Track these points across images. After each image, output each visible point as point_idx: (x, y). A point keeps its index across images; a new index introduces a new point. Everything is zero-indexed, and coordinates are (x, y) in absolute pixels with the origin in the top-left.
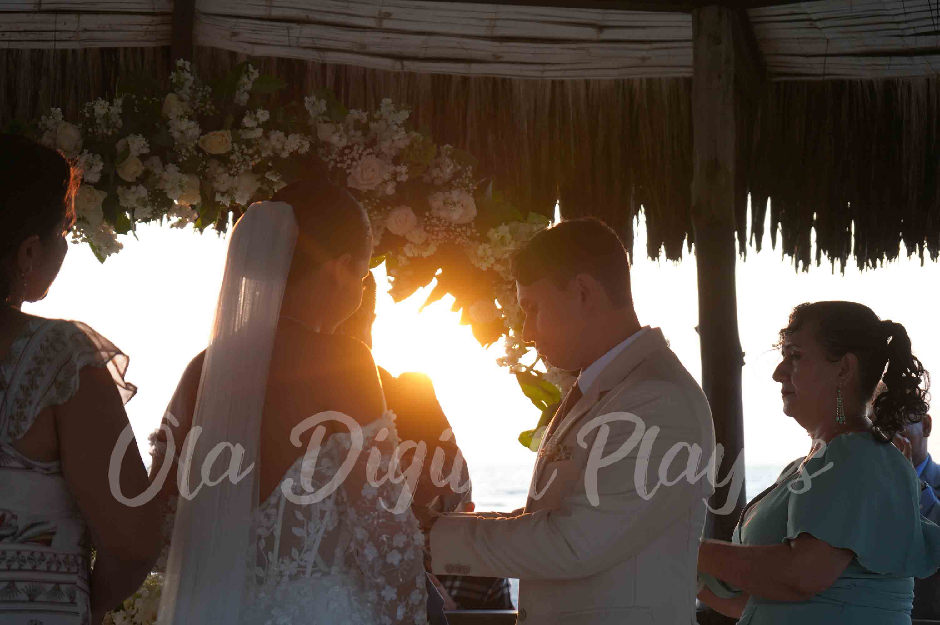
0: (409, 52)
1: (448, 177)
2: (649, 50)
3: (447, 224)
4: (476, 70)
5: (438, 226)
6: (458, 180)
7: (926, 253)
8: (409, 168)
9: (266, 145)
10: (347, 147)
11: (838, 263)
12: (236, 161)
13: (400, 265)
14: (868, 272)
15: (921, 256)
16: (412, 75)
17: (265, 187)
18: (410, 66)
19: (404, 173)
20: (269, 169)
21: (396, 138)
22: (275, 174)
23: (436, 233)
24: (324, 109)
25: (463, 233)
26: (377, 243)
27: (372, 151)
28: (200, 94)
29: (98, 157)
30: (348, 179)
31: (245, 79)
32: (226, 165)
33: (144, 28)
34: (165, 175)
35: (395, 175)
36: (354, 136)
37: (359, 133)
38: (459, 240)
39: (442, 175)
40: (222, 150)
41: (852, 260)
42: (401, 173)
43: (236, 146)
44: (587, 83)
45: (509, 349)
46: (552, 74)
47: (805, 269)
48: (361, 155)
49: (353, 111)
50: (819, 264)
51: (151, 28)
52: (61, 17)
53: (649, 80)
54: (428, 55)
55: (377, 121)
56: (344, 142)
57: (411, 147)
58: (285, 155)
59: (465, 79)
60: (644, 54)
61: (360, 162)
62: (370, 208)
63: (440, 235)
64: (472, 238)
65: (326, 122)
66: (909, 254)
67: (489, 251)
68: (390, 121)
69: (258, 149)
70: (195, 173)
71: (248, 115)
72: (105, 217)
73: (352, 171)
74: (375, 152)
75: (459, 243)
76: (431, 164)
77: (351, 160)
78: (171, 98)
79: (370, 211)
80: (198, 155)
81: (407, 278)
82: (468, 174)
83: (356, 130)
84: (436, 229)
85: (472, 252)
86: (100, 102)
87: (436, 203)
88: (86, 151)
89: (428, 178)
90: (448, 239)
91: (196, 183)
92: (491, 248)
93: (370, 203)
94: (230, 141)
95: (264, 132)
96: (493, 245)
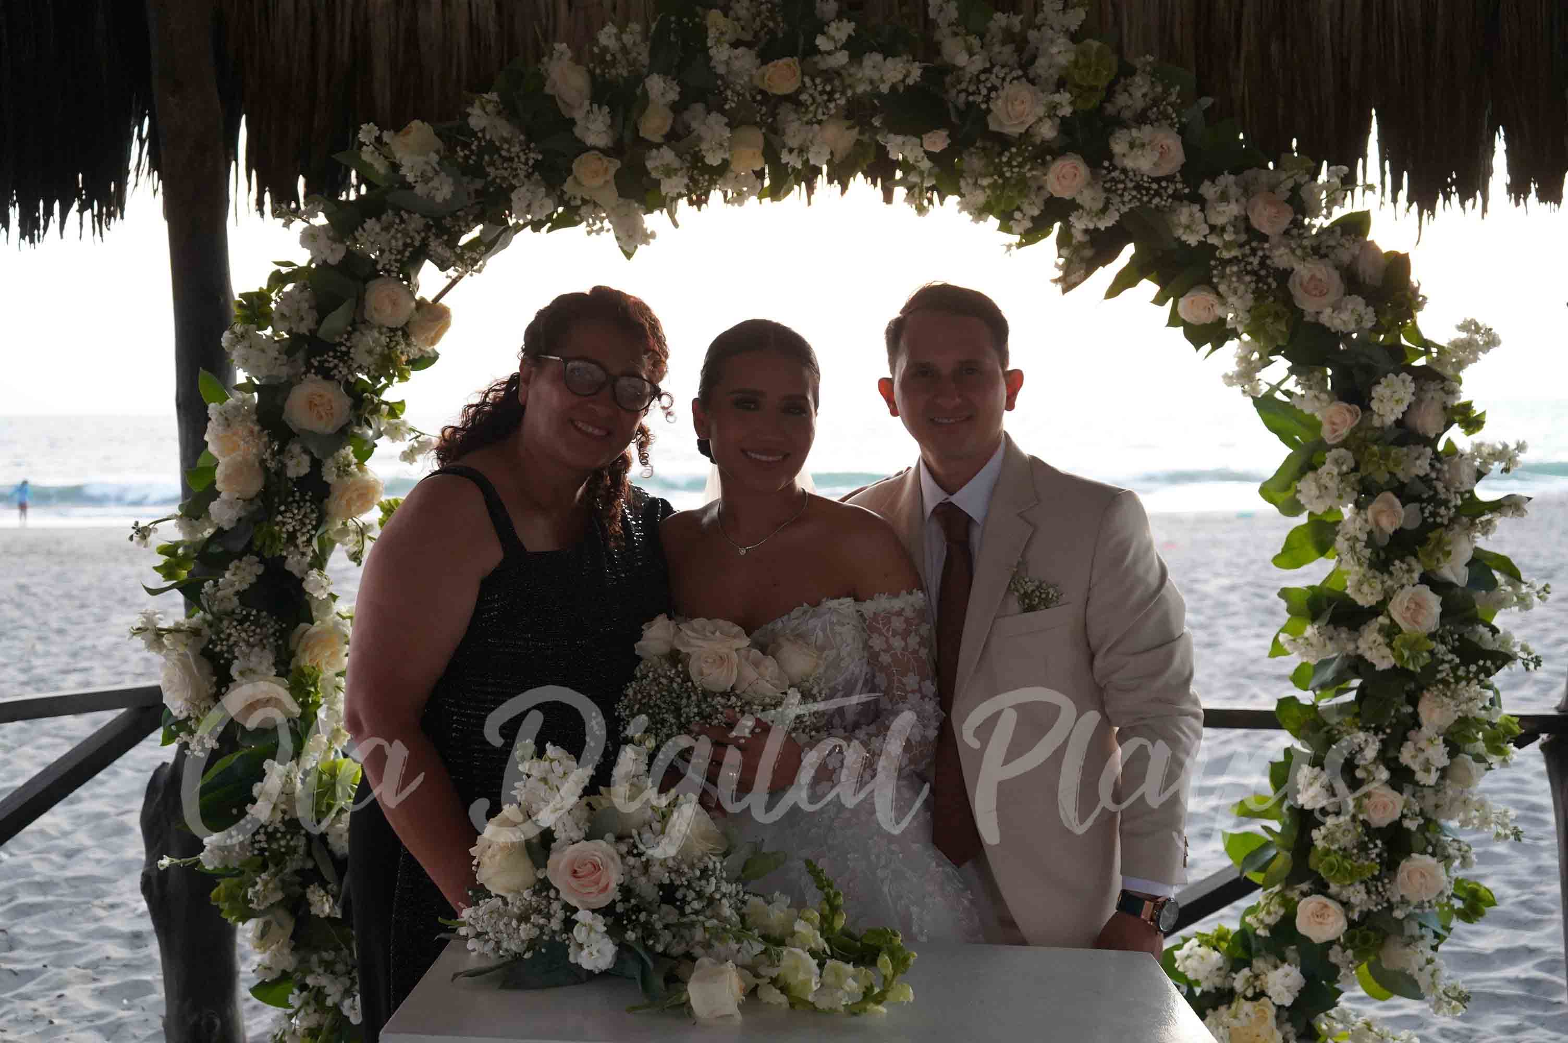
1: (1140, 104)
3: (1139, 178)
5: (1123, 182)
6: (1155, 109)
8: (1076, 97)
9: (860, 75)
10: (985, 71)
12: (809, 103)
13: (1074, 241)
17: (866, 138)
19: (1065, 102)
20: (875, 111)
21: (1054, 50)
22: (883, 119)
23: (1119, 192)
24: (954, 15)
25: (1163, 191)
26: (1036, 212)
27: (1020, 73)
28: (763, 7)
29: (606, 109)
30: (990, 119)
32: (796, 111)
34: (703, 132)
35: (1053, 108)
36: (1000, 53)
37: (1008, 49)
38: (1156, 201)
39: (1130, 102)
40: (788, 88)
43: (807, 80)
45: (1244, 360)
48: (1004, 79)
49: (998, 15)
55: (1039, 28)
56: (978, 63)
57: (1076, 63)
58: (885, 89)
61: (1002, 93)
62: (1020, 159)
63: (1126, 194)
64: (1177, 197)
65: (956, 34)
67: (1199, 215)
68: (1057, 27)
69: (843, 81)
70: (756, 123)
71: (823, 33)
72: (620, 196)
73: (992, 106)
74: (1026, 75)
75: (1157, 206)
76: (1118, 88)
77: (990, 90)
78: (715, 16)
79: (1020, 166)
80: (754, 98)
81: (1082, 259)
82: (1173, 98)
83: (1004, 43)
84: (1121, 186)
85: (1175, 218)
86: (606, 29)
87: (1119, 146)
88: (587, 103)
89: (1110, 109)
90: (1140, 200)
91: (756, 137)
92: (1202, 210)
93: (1018, 154)
94: (799, 73)
95: (850, 57)
96: (1208, 206)
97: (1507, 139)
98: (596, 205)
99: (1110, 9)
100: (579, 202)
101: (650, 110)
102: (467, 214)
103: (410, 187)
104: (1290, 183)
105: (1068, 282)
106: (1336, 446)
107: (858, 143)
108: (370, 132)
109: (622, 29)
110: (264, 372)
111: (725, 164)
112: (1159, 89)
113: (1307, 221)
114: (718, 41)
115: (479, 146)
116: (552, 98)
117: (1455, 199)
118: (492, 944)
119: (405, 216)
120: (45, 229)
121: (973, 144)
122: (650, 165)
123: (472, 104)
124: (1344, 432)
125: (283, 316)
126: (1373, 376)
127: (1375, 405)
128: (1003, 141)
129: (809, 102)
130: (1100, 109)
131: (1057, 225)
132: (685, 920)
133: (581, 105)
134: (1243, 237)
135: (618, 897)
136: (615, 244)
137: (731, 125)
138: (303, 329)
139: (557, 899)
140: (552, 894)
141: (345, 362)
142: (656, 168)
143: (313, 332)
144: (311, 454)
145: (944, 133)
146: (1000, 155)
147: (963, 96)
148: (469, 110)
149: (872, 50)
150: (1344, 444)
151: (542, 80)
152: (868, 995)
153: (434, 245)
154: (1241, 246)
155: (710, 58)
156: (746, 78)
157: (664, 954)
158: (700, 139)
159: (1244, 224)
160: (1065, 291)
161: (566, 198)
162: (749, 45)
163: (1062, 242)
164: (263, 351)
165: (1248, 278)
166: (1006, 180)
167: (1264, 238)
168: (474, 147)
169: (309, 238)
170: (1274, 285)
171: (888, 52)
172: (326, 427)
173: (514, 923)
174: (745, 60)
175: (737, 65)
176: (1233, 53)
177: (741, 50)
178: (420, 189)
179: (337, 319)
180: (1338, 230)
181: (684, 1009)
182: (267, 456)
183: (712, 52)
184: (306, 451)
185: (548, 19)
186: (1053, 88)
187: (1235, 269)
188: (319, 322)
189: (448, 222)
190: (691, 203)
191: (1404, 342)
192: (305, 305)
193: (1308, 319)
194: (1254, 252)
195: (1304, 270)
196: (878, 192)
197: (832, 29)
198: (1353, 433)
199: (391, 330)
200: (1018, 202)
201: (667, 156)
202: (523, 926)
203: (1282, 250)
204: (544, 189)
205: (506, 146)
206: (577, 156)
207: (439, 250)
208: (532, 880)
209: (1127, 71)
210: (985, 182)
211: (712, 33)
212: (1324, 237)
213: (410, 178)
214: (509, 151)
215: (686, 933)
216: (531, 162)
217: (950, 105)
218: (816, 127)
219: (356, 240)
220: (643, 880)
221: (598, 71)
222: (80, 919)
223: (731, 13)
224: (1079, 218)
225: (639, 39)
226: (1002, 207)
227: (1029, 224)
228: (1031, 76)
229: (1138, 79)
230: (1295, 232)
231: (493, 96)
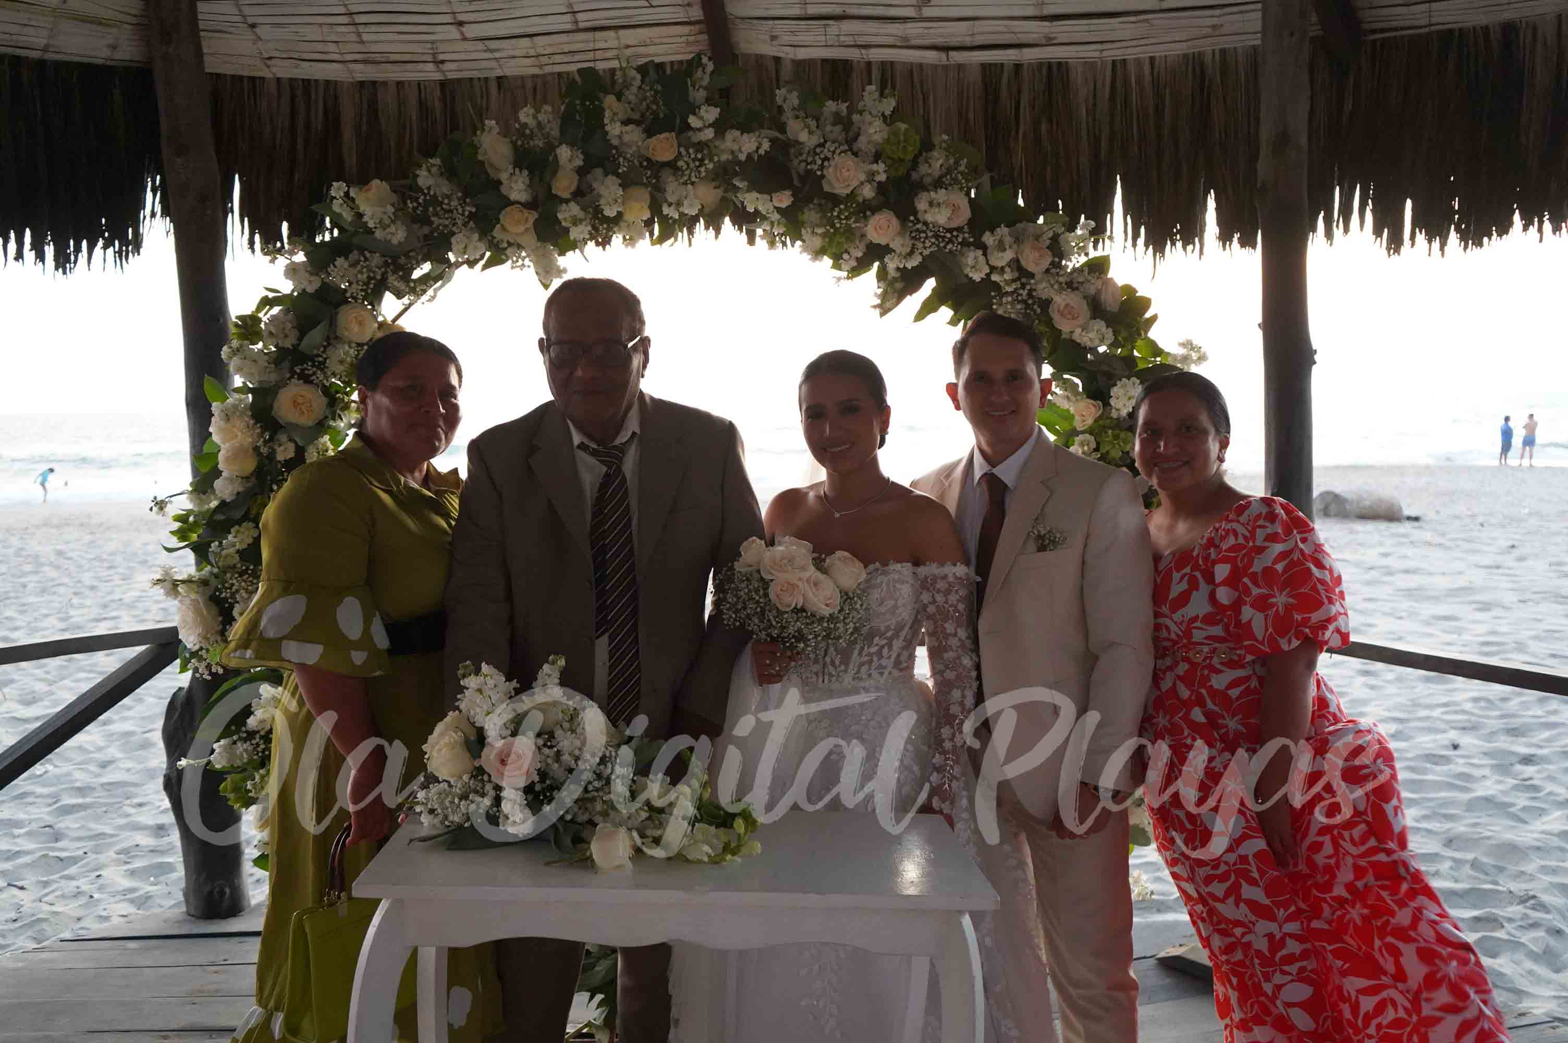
0: (954, 41)
1: (937, 174)
2: (1219, 16)
3: (936, 229)
4: (1029, 55)
5: (924, 232)
6: (949, 177)
7: (1547, 226)
8: (889, 167)
9: (723, 147)
10: (820, 145)
11: (1436, 244)
13: (889, 277)
14: (1474, 252)
15: (1540, 230)
16: (960, 67)
17: (728, 195)
18: (958, 57)
19: (881, 171)
20: (736, 174)
21: (872, 131)
22: (742, 180)
23: (922, 240)
24: (796, 102)
25: (954, 239)
26: (860, 254)
27: (846, 147)
29: (526, 172)
30: (823, 182)
31: (699, 72)
32: (674, 175)
33: (683, 39)
34: (602, 190)
35: (871, 175)
36: (831, 131)
37: (838, 128)
38: (949, 246)
39: (930, 171)
40: (668, 156)
41: (1453, 237)
42: (879, 173)
43: (682, 150)
44: (1152, 59)
46: (1114, 53)
47: (1397, 250)
48: (834, 152)
49: (830, 103)
50: (1413, 245)
51: (691, 39)
52: (598, 35)
53: (1223, 52)
54: (977, 44)
55: (861, 113)
56: (815, 140)
57: (887, 141)
58: (742, 157)
59: (1018, 67)
60: (1215, 21)
61: (832, 163)
62: (847, 214)
63: (927, 241)
64: (964, 244)
65: (797, 117)
66: (1525, 228)
67: (982, 259)
68: (874, 112)
69: (710, 152)
70: (642, 184)
71: (694, 114)
72: (539, 239)
73: (825, 172)
74: (851, 149)
75: (951, 251)
76: (921, 159)
77: (823, 160)
78: (610, 100)
79: (847, 218)
80: (641, 164)
81: (895, 291)
82: (962, 168)
83: (834, 124)
84: (923, 235)
85: (964, 260)
86: (525, 109)
87: (921, 204)
88: (511, 167)
89: (915, 176)
90: (938, 246)
91: (642, 195)
92: (985, 254)
93: (846, 209)
94: (676, 145)
95: (716, 133)
96: (989, 251)
97: (1217, 200)
98: (520, 247)
99: (921, 97)
100: (505, 245)
101: (560, 173)
102: (417, 254)
103: (370, 232)
104: (1051, 234)
105: (884, 308)
106: (1083, 432)
107: (724, 199)
108: (339, 189)
109: (538, 111)
110: (257, 378)
111: (620, 215)
112: (952, 161)
113: (1064, 262)
114: (612, 120)
115: (425, 200)
116: (482, 163)
117: (1179, 244)
118: (441, 817)
119: (368, 255)
120: (75, 262)
121: (811, 201)
122: (560, 216)
123: (420, 167)
124: (1090, 421)
125: (271, 334)
126: (1112, 380)
127: (1113, 402)
128: (834, 199)
129: (685, 167)
130: (908, 175)
131: (876, 264)
132: (587, 796)
133: (506, 170)
134: (1016, 275)
135: (536, 779)
136: (536, 277)
137: (624, 186)
138: (288, 344)
139: (490, 781)
140: (486, 778)
141: (322, 370)
142: (565, 219)
143: (295, 347)
144: (296, 443)
145: (788, 193)
146: (832, 210)
147: (803, 165)
148: (418, 172)
149: (732, 127)
150: (1090, 431)
151: (475, 148)
152: (726, 848)
153: (392, 280)
154: (1014, 281)
155: (607, 133)
156: (634, 148)
157: (572, 821)
158: (600, 196)
159: (1016, 264)
160: (882, 314)
161: (495, 241)
162: (637, 123)
163: (882, 276)
164: (255, 361)
165: (1019, 307)
166: (836, 229)
167: (1032, 276)
168: (421, 201)
169: (292, 271)
170: (1039, 311)
171: (745, 129)
172: (307, 421)
173: (456, 800)
174: (633, 135)
175: (626, 138)
176: (1013, 133)
177: (630, 127)
178: (378, 234)
179: (316, 336)
180: (1086, 269)
181: (587, 863)
182: (260, 443)
183: (607, 128)
184: (291, 440)
185: (482, 97)
186: (872, 159)
187: (1010, 299)
188: (300, 339)
189: (402, 260)
190: (598, 244)
191: (1136, 353)
192: (289, 326)
193: (1064, 336)
194: (1023, 286)
195: (1060, 300)
196: (744, 237)
197: (703, 111)
198: (1096, 421)
199: (359, 345)
200: (845, 246)
201: (574, 209)
202: (463, 802)
203: (1044, 285)
204: (476, 236)
205: (446, 201)
206: (503, 209)
207: (396, 283)
208: (470, 768)
209: (927, 146)
210: (819, 231)
211: (607, 114)
212: (1075, 275)
213: (371, 224)
214: (449, 204)
215: (589, 805)
216: (467, 213)
217: (793, 171)
218: (690, 186)
219: (329, 275)
220: (556, 765)
221: (519, 143)
222: (115, 816)
223: (623, 98)
224: (892, 260)
225: (551, 117)
226: (834, 250)
227: (855, 264)
228: (855, 149)
229: (935, 154)
230: (1053, 271)
231: (437, 161)
